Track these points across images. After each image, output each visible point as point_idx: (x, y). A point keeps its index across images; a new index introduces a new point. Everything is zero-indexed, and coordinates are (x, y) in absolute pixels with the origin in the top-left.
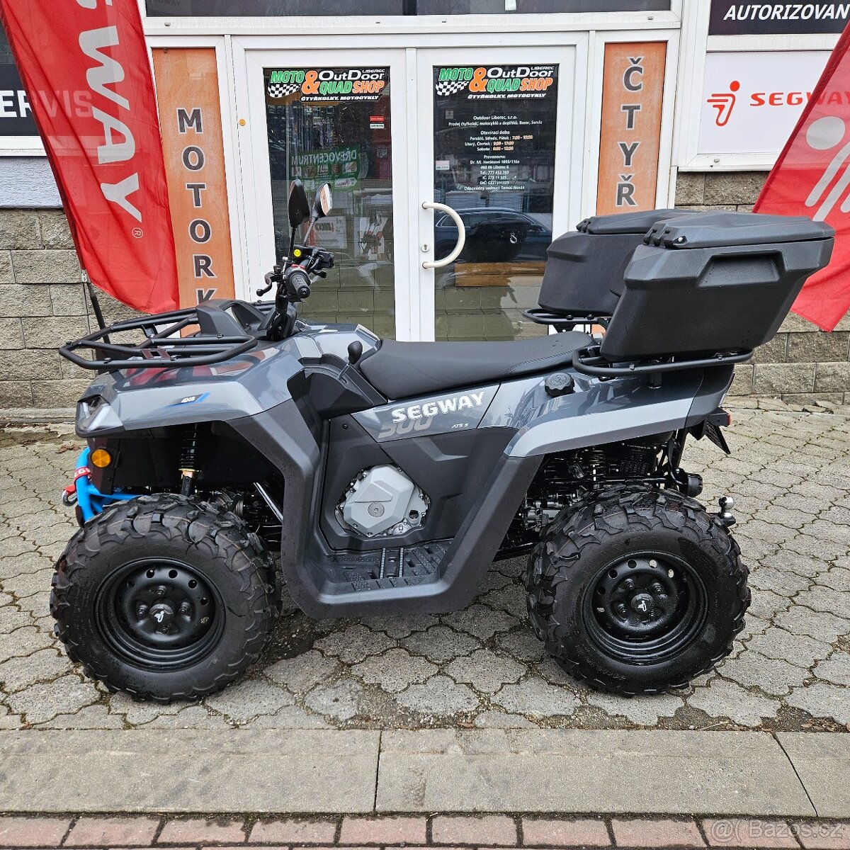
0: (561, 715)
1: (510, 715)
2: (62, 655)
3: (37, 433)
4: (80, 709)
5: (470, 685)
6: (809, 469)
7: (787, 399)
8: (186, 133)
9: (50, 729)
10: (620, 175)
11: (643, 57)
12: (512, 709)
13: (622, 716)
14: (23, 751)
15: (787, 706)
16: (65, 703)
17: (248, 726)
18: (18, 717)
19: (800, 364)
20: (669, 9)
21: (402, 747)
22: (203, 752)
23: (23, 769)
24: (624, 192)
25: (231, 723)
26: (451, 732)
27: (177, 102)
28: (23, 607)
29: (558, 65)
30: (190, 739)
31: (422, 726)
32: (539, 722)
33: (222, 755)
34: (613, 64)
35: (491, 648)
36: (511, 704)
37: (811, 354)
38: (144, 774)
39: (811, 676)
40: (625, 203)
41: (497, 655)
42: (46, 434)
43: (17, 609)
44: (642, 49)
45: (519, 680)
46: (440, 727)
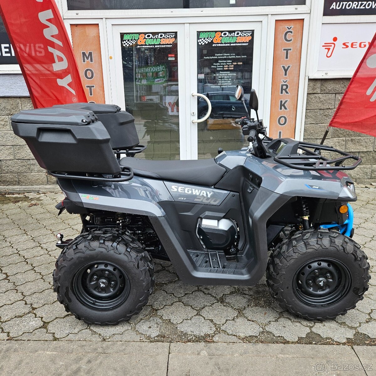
0: (253, 336)
1: (229, 336)
2: (27, 304)
3: (20, 197)
4: (34, 330)
5: (212, 321)
6: (368, 216)
7: (358, 182)
8: (85, 62)
9: (20, 340)
10: (282, 80)
11: (293, 27)
12: (231, 333)
13: (282, 337)
14: (8, 351)
15: (358, 333)
16: (27, 327)
17: (109, 340)
18: (6, 334)
19: (364, 166)
20: (305, 4)
21: (179, 352)
22: (89, 352)
23: (7, 360)
24: (284, 88)
25: (102, 338)
26: (202, 344)
27: (81, 49)
28: (10, 280)
29: (254, 30)
30: (83, 346)
31: (189, 341)
32: (243, 339)
33: (97, 354)
34: (279, 29)
35: (221, 302)
36: (230, 330)
37: (369, 161)
38: (61, 363)
39: (370, 317)
40: (284, 93)
41: (224, 306)
42: (24, 198)
43: (8, 281)
44: (292, 23)
45: (234, 318)
46: (197, 341)
